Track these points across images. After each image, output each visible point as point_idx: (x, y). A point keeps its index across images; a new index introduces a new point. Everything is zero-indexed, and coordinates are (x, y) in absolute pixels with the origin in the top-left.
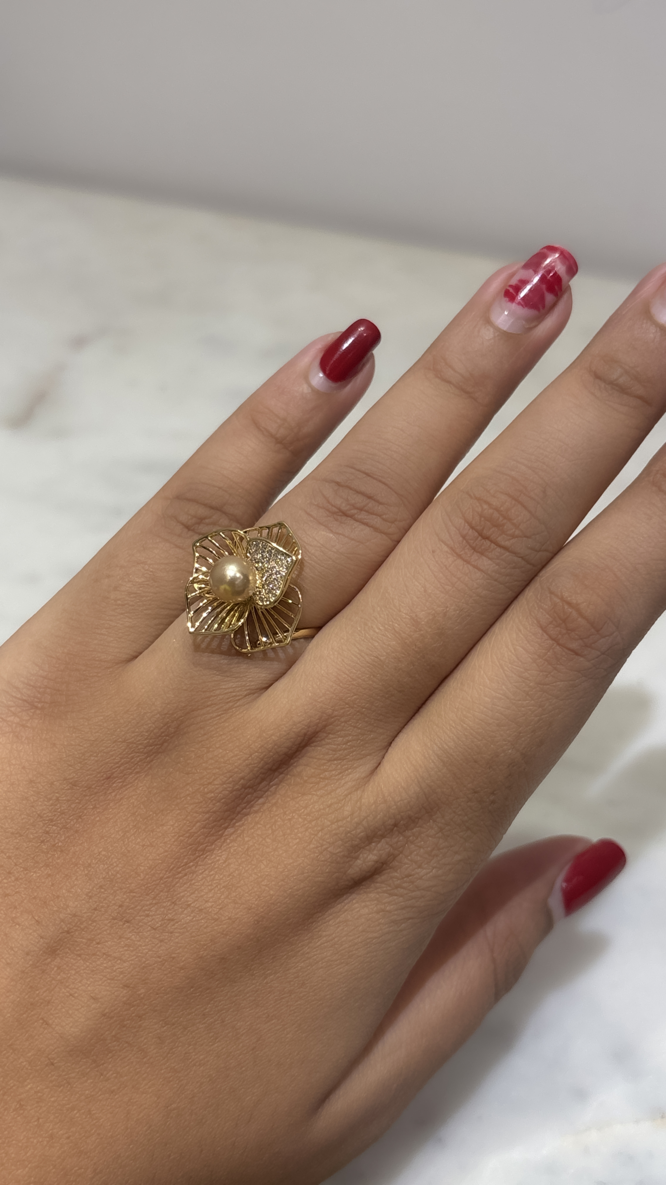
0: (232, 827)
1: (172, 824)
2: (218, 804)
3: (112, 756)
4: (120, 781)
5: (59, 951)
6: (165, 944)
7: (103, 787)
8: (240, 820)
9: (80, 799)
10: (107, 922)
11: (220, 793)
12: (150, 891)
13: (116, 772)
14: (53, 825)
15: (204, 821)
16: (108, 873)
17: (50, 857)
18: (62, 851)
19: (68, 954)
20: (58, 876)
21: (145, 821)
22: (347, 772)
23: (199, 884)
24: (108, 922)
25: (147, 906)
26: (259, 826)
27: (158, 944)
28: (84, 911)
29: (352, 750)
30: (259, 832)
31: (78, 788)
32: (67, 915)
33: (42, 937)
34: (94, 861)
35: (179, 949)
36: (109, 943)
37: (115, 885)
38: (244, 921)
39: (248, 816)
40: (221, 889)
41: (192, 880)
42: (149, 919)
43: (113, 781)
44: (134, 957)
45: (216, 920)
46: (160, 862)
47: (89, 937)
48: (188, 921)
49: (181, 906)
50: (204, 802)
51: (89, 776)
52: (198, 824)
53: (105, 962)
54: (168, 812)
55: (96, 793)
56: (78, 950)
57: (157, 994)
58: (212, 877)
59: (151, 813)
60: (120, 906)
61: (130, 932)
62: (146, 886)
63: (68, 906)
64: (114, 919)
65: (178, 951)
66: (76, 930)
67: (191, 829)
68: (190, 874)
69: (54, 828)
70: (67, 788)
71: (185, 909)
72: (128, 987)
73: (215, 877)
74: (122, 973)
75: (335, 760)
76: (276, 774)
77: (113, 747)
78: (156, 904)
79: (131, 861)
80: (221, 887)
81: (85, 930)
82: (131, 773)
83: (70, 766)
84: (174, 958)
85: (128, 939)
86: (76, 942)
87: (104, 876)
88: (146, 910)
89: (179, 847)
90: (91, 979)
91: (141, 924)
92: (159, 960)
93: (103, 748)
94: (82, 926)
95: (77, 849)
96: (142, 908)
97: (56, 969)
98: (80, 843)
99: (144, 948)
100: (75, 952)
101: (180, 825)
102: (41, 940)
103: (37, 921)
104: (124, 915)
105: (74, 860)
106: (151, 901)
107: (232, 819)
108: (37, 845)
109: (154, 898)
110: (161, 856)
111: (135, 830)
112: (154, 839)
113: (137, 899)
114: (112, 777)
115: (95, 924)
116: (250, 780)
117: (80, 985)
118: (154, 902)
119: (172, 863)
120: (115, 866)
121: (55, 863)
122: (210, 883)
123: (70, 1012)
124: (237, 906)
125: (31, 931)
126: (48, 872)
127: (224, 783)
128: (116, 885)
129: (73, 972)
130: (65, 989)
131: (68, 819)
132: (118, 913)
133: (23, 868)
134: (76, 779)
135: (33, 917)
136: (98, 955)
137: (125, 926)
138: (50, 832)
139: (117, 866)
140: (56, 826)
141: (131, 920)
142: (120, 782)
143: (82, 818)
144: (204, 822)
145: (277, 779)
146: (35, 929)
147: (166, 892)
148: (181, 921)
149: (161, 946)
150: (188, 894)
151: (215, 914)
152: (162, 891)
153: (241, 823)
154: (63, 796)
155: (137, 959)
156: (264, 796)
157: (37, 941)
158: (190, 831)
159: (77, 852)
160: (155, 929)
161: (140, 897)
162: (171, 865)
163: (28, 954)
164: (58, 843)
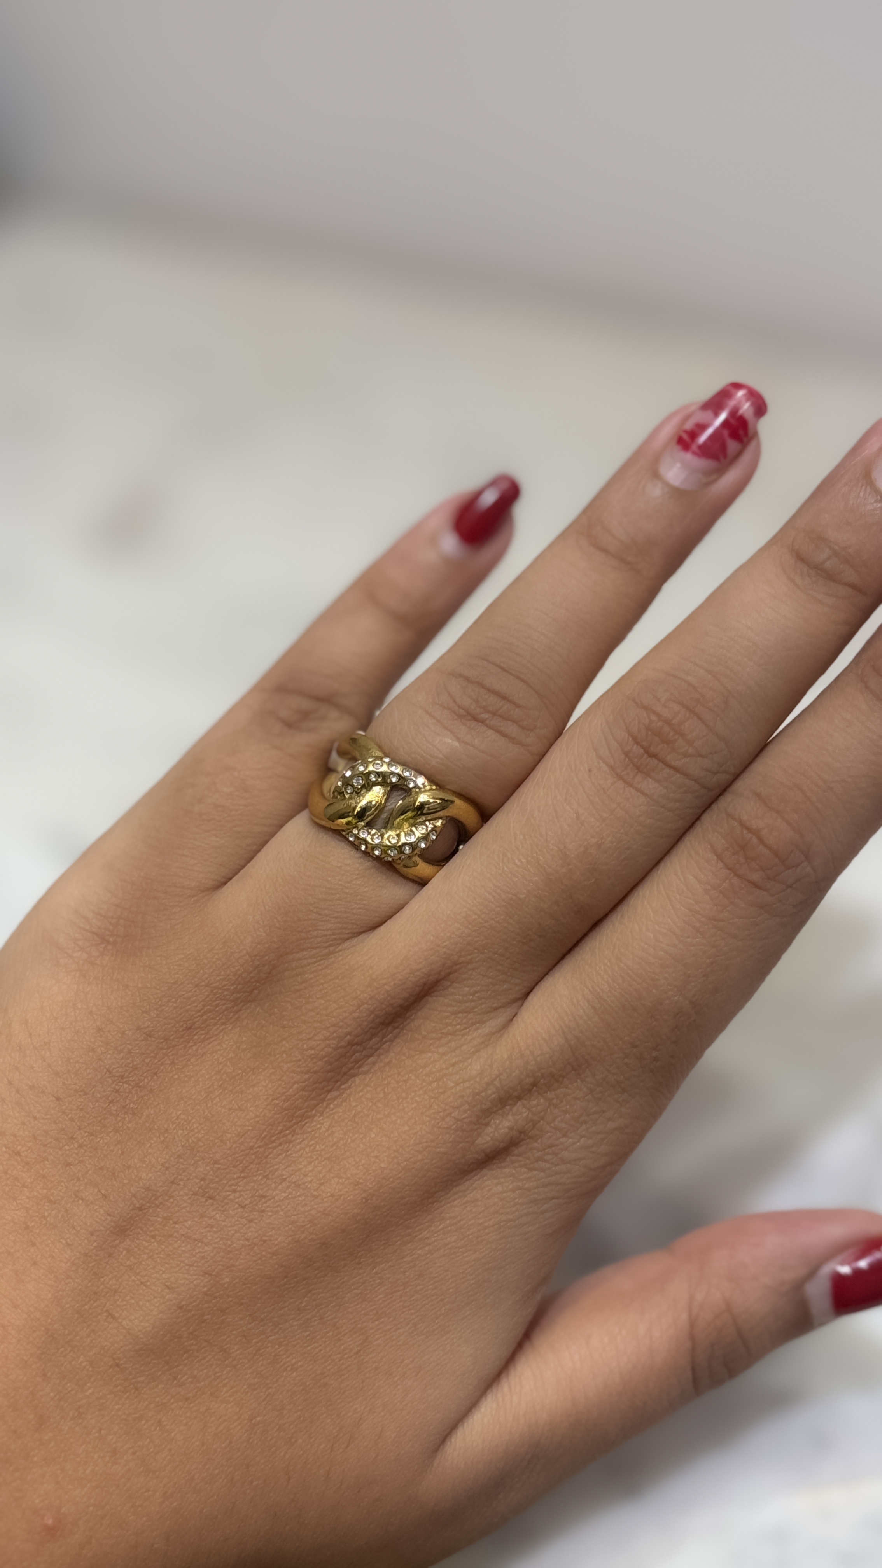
0: (337, 1090)
1: (265, 1084)
2: (320, 1063)
3: (194, 1002)
4: (203, 1032)
5: (128, 1231)
6: (255, 1225)
7: (182, 1040)
8: (347, 1081)
9: (155, 1052)
10: (185, 1198)
11: (322, 1050)
12: (238, 1163)
13: (198, 1021)
14: (123, 1083)
15: (303, 1082)
16: (188, 1140)
17: (120, 1121)
18: (134, 1114)
19: (140, 1236)
20: (128, 1143)
21: (233, 1080)
22: (474, 1026)
23: (297, 1155)
24: (187, 1198)
25: (234, 1179)
26: (369, 1088)
27: (246, 1224)
28: (160, 1185)
29: (480, 1002)
30: (369, 1096)
31: (154, 1039)
32: (139, 1189)
33: (109, 1215)
34: (171, 1125)
35: (271, 1231)
36: (189, 1222)
37: (196, 1154)
38: (349, 1198)
39: (355, 1077)
40: (323, 1161)
41: (288, 1151)
42: (237, 1195)
43: (195, 1033)
44: (218, 1239)
45: (316, 1197)
46: (250, 1128)
47: (165, 1215)
48: (282, 1198)
49: (274, 1180)
50: (303, 1060)
51: (166, 1026)
52: (296, 1086)
53: (183, 1245)
54: (261, 1070)
55: (175, 1046)
56: (152, 1231)
57: (244, 1284)
58: (312, 1148)
59: (240, 1071)
60: (203, 1179)
61: (213, 1211)
62: (233, 1157)
63: (140, 1178)
64: (195, 1194)
65: (270, 1233)
66: (150, 1207)
67: (287, 1092)
68: (286, 1143)
69: (126, 1086)
70: (140, 1039)
71: (281, 1183)
72: (210, 1275)
73: (315, 1147)
74: (203, 1257)
75: (459, 1013)
76: (390, 1028)
77: (195, 991)
78: (244, 1177)
79: (216, 1127)
80: (323, 1159)
81: (161, 1206)
82: (215, 1024)
83: (145, 1012)
84: (265, 1241)
85: (212, 1217)
86: (150, 1220)
87: (183, 1144)
88: (233, 1185)
89: (273, 1112)
90: (167, 1266)
91: (226, 1201)
92: (247, 1243)
93: (183, 993)
94: (157, 1202)
95: (152, 1112)
96: (228, 1183)
97: (125, 1252)
98: (155, 1104)
99: (230, 1229)
100: (148, 1233)
101: (274, 1086)
102: (109, 1218)
103: (104, 1195)
104: (207, 1190)
105: (148, 1125)
106: (238, 1175)
107: (337, 1081)
108: (105, 1106)
109: (243, 1171)
110: (251, 1121)
111: (220, 1091)
112: (243, 1102)
113: (222, 1171)
114: (193, 1027)
115: (172, 1200)
116: (358, 1036)
117: (153, 1271)
118: (243, 1175)
119: (264, 1130)
120: (197, 1133)
121: (125, 1127)
122: (309, 1155)
123: (141, 1303)
124: (341, 1181)
125: (96, 1208)
126: (117, 1137)
127: (326, 1039)
128: (198, 1155)
129: (145, 1256)
130: (135, 1277)
131: (141, 1076)
132: (200, 1188)
133: (88, 1132)
134: (152, 1029)
135: (99, 1191)
136: (176, 1237)
137: (207, 1203)
138: (121, 1090)
139: (199, 1132)
140: (127, 1084)
141: (215, 1196)
142: (203, 1034)
143: (158, 1075)
144: (304, 1084)
145: (391, 1035)
146: (101, 1204)
147: (256, 1164)
148: (274, 1198)
149: (250, 1227)
150: (283, 1167)
151: (316, 1190)
152: (252, 1163)
153: (347, 1085)
154: (137, 1048)
155: (221, 1242)
156: (375, 1054)
157: (103, 1218)
158: (287, 1094)
159: (152, 1114)
160: (243, 1207)
161: (225, 1169)
162: (263, 1133)
163: (92, 1234)
164: (129, 1104)
